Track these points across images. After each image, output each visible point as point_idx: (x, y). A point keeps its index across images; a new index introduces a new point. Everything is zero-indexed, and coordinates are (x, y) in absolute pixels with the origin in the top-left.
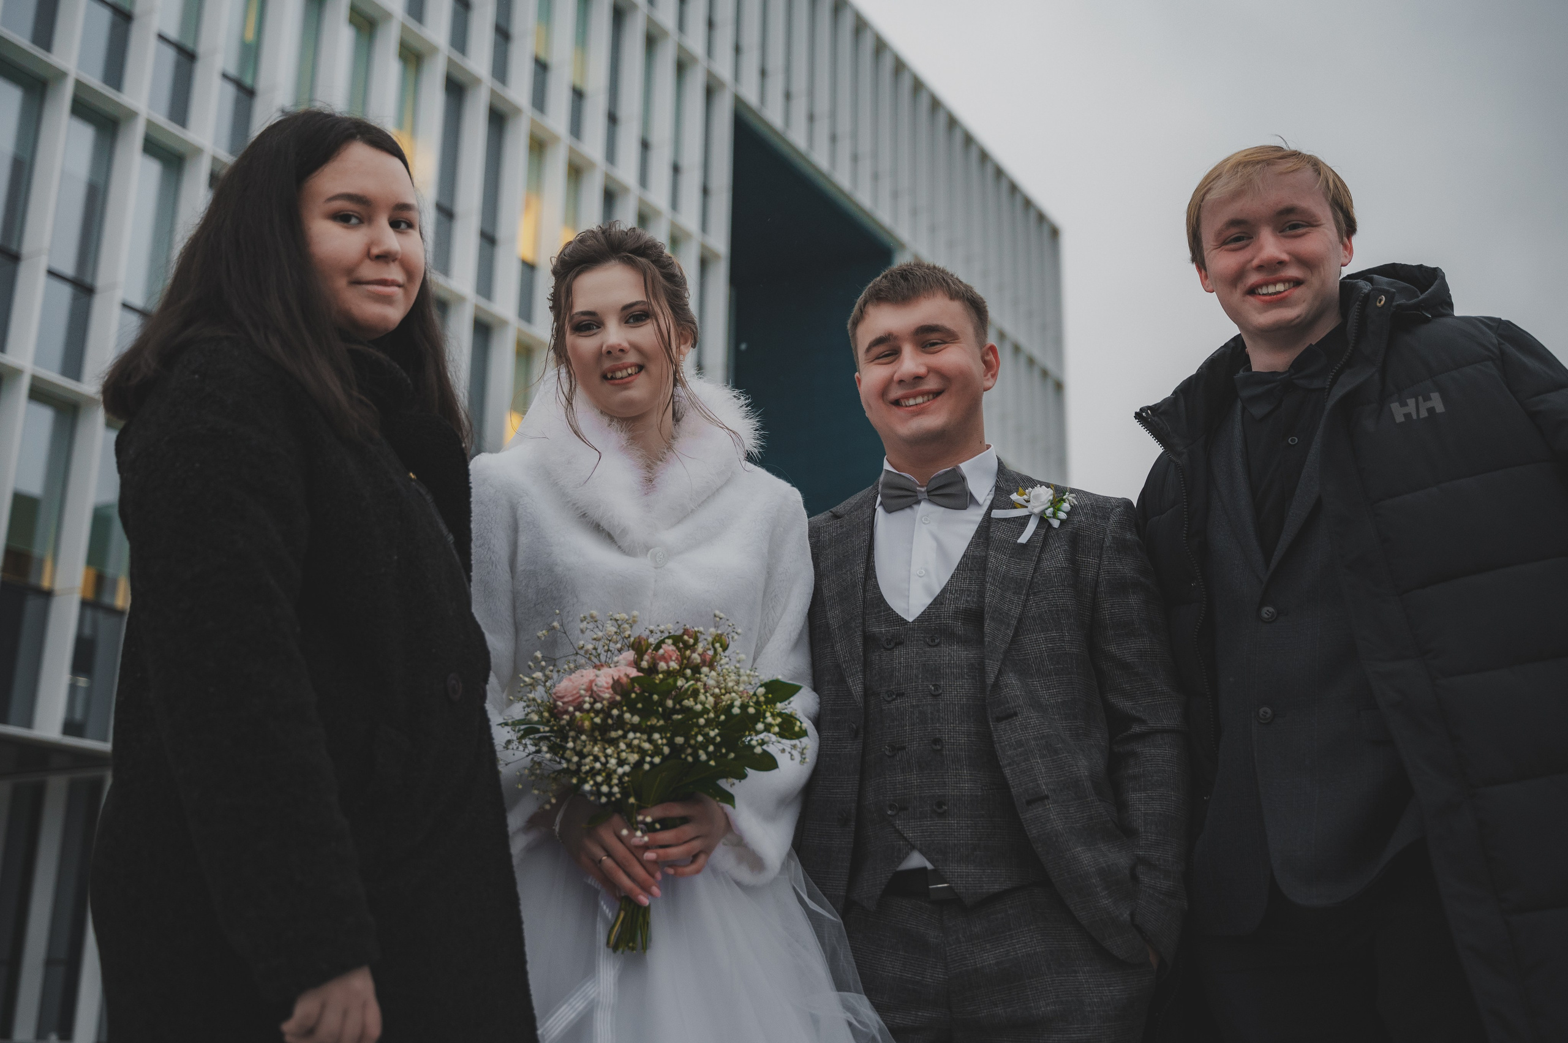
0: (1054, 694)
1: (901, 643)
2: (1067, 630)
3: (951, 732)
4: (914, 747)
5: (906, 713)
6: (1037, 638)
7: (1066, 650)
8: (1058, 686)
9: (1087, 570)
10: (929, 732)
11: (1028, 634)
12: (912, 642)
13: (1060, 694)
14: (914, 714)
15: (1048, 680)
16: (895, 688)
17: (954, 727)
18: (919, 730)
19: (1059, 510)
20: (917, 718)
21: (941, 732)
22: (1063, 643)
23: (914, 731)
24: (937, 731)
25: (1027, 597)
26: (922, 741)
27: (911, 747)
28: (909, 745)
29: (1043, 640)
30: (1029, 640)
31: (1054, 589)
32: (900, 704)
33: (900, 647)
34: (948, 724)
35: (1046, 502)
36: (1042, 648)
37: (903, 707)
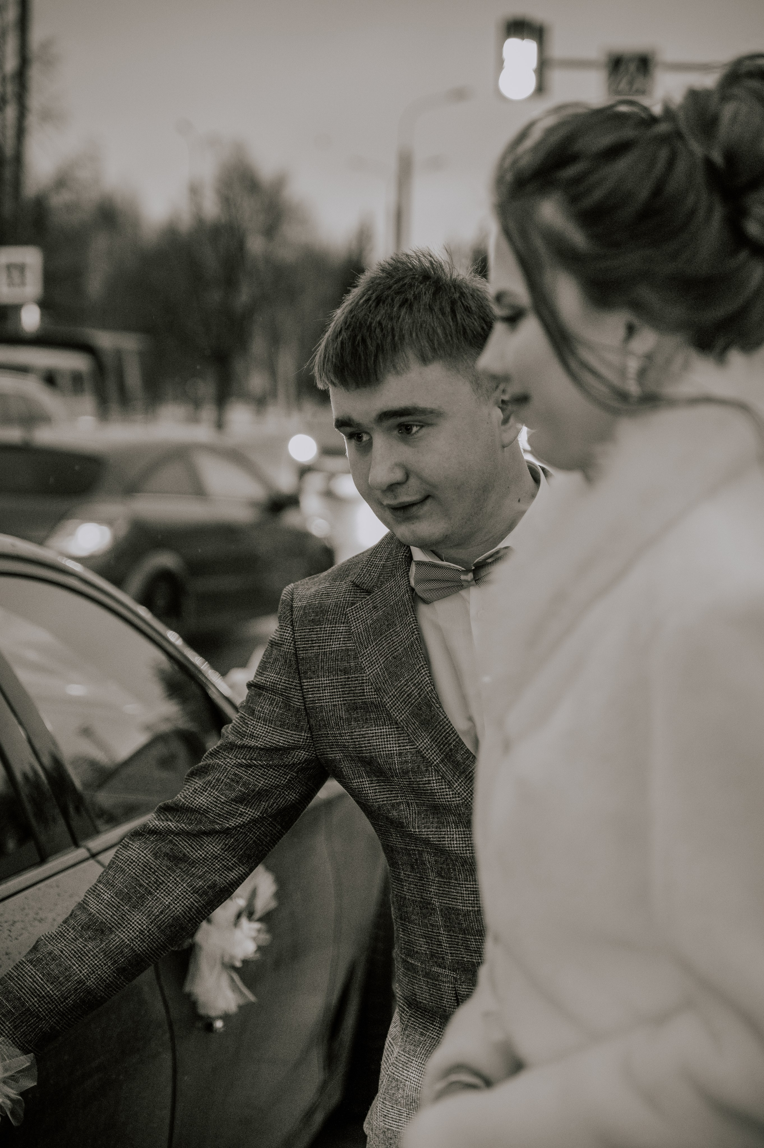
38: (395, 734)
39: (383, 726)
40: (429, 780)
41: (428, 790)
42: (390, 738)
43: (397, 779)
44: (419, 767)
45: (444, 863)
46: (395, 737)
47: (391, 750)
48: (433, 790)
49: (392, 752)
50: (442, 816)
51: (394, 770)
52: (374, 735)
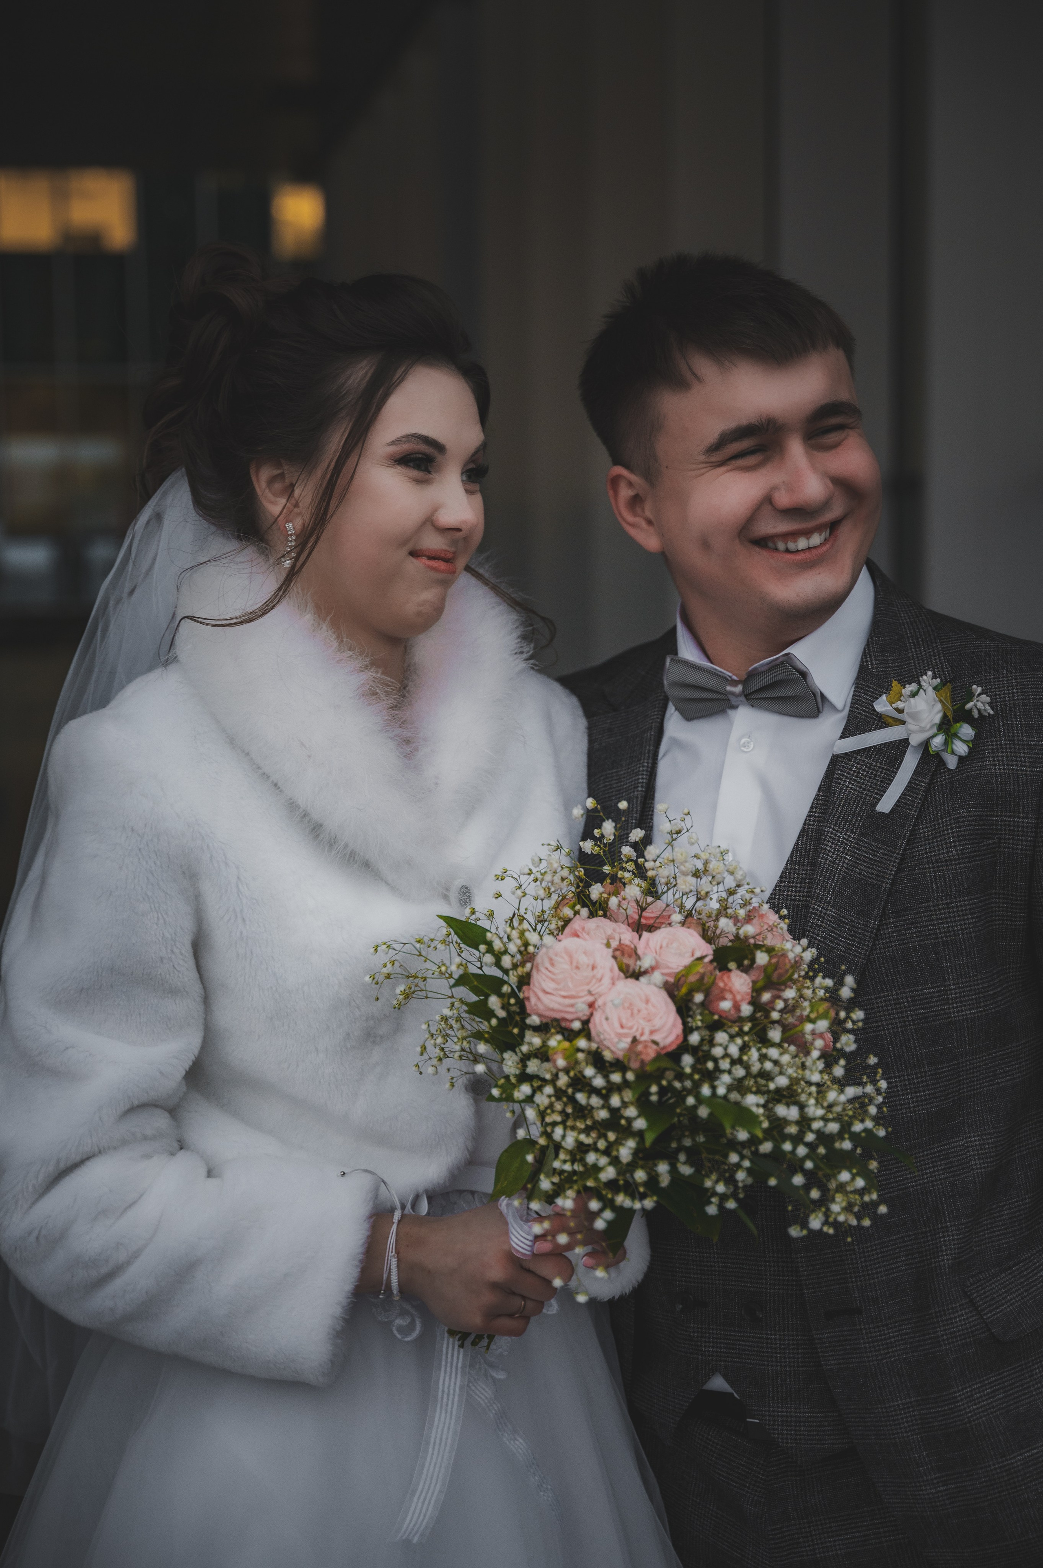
0: (925, 1100)
2: (953, 979)
6: (898, 999)
7: (951, 1017)
8: (933, 1084)
9: (1013, 839)
11: (883, 991)
13: (936, 1098)
15: (916, 1074)
19: (956, 735)
22: (944, 1004)
25: (881, 921)
29: (908, 1002)
30: (885, 1001)
31: (931, 904)
35: (928, 726)
36: (907, 1016)
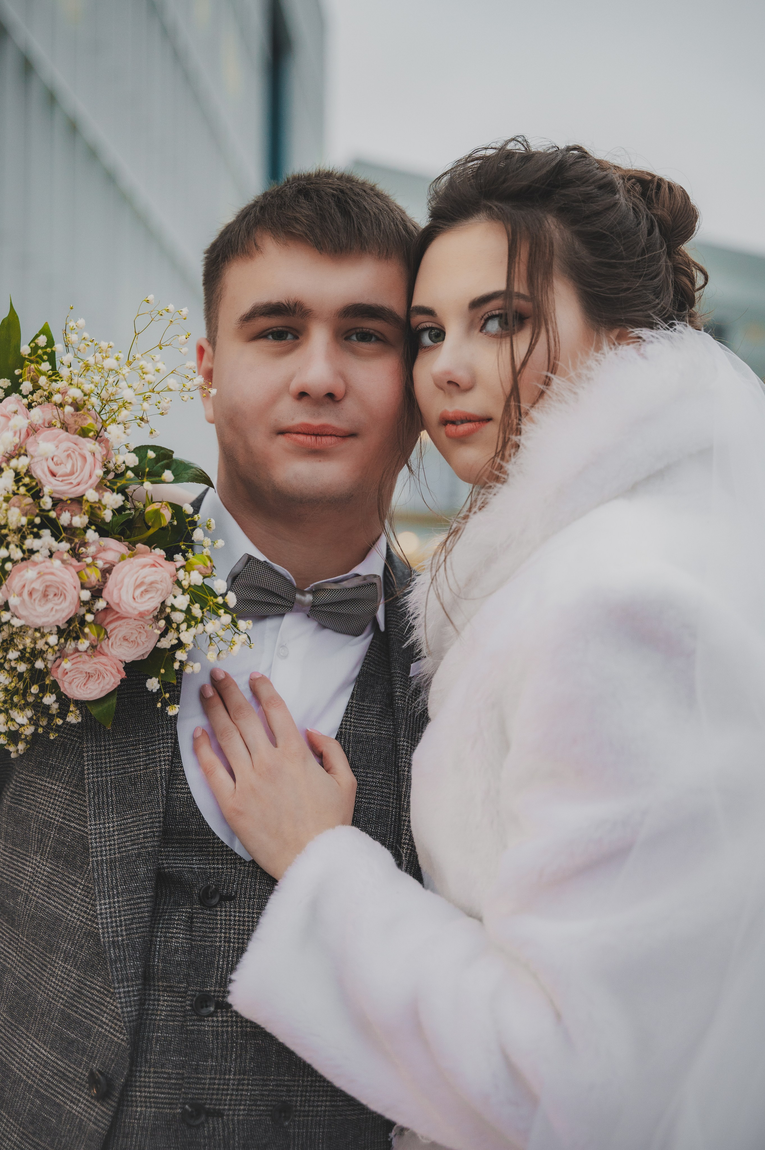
1: (230, 898)
3: (306, 1091)
4: (239, 1115)
5: (232, 1047)
10: (269, 1090)
12: (250, 898)
14: (246, 1051)
16: (215, 991)
17: (312, 1081)
18: (252, 1085)
20: (252, 1059)
21: (290, 1091)
23: (243, 1085)
24: (285, 1089)
26: (256, 1105)
27: (234, 1115)
28: (229, 1110)
32: (222, 1026)
33: (228, 904)
34: (303, 1077)
37: (227, 1031)
38: (65, 799)
39: (56, 780)
40: (76, 882)
41: (68, 893)
42: (57, 800)
43: (40, 858)
44: (74, 858)
45: (24, 998)
46: (64, 803)
47: (52, 818)
48: (73, 895)
49: (52, 821)
50: (55, 936)
51: (44, 845)
52: (43, 787)
